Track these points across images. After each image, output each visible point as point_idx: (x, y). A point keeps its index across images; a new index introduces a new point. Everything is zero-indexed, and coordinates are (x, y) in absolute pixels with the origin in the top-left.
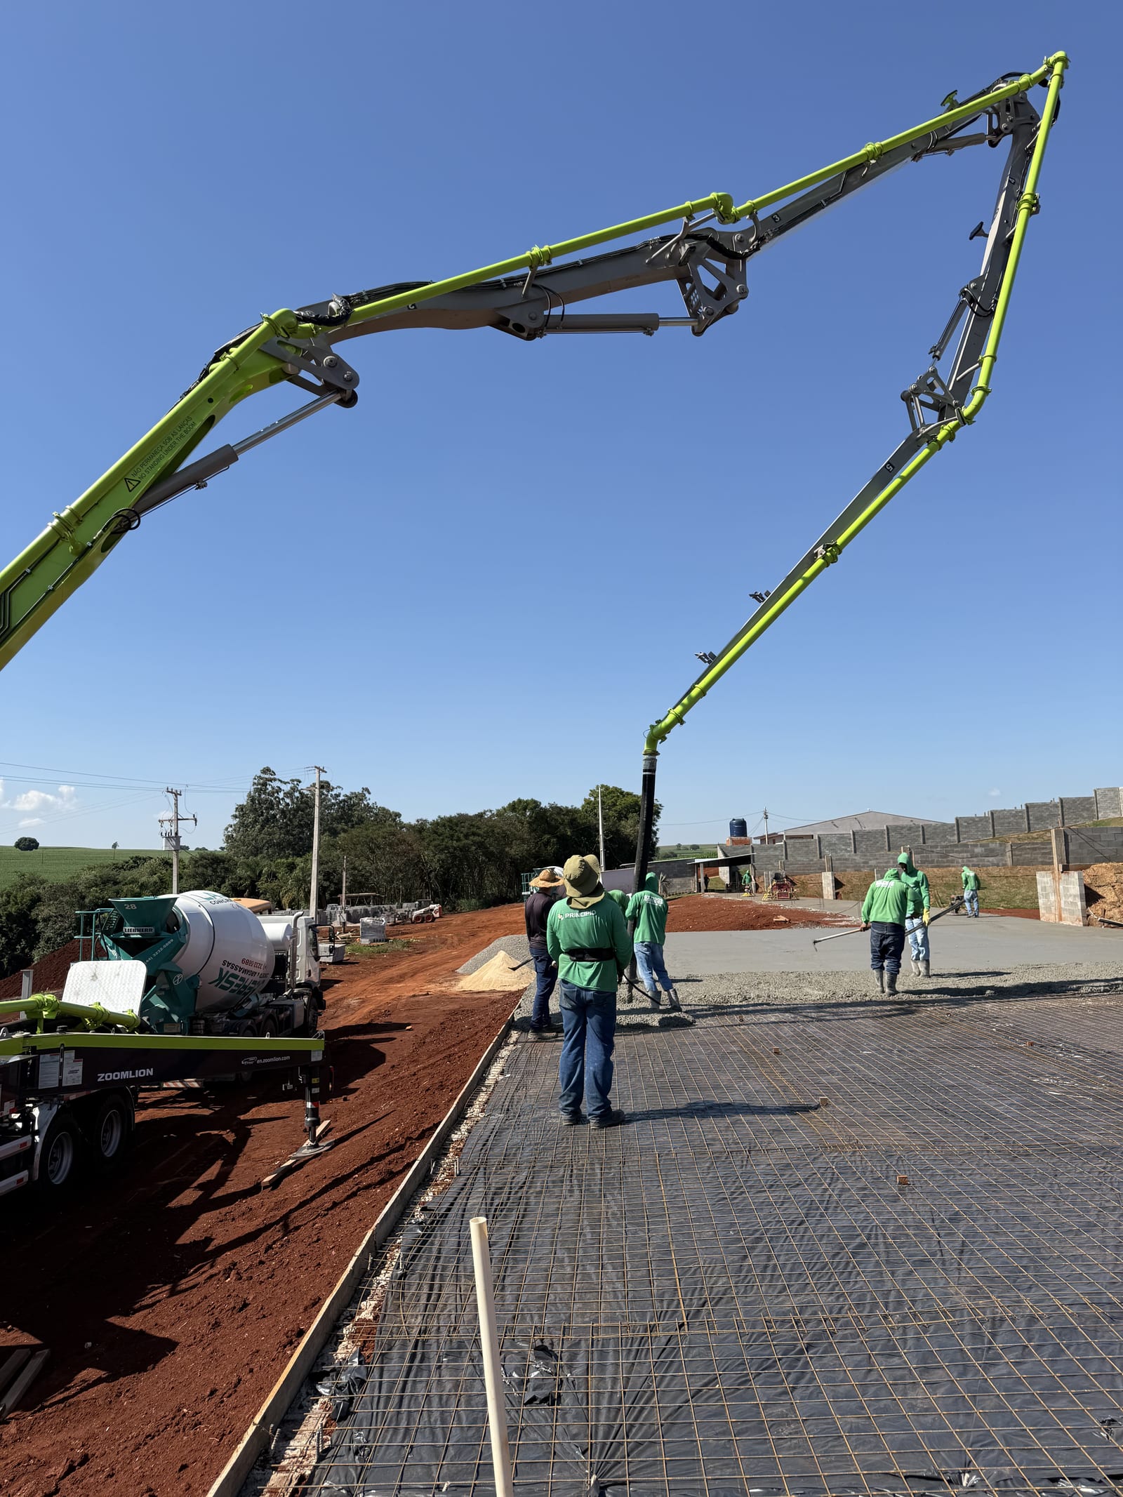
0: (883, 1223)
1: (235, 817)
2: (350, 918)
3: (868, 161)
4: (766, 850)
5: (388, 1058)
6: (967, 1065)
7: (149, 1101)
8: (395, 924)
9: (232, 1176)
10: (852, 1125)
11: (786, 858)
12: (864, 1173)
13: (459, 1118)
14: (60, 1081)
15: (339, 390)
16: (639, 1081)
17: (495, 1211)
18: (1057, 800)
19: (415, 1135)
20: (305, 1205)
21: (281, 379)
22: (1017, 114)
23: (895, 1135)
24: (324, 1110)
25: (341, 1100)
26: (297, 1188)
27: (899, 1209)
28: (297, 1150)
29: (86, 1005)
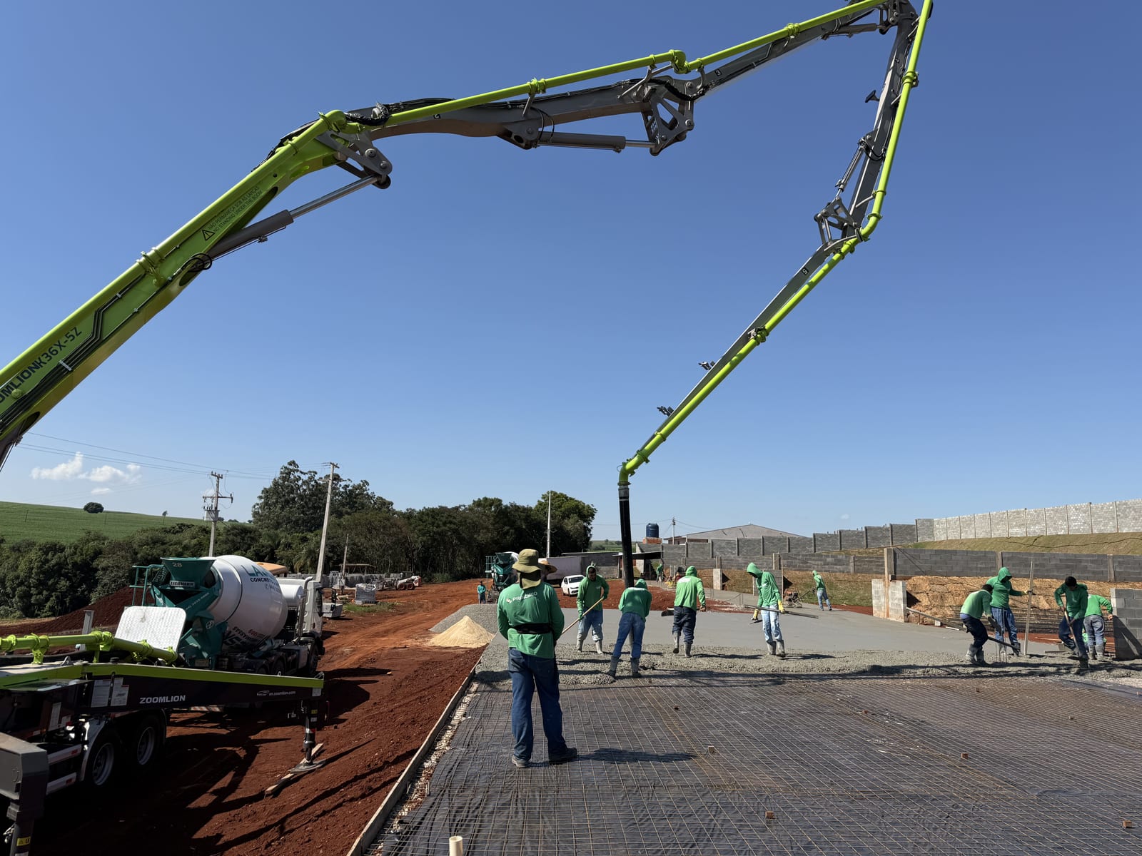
0: (754, 848)
1: (260, 498)
2: (349, 583)
3: (789, 36)
4: (672, 549)
5: (371, 697)
6: (818, 726)
7: (178, 721)
8: (383, 589)
9: (241, 785)
10: (732, 769)
11: (687, 556)
12: (741, 808)
13: (430, 749)
14: (109, 702)
15: (376, 175)
16: (571, 726)
17: (457, 826)
18: (888, 526)
19: (391, 760)
20: (299, 812)
21: (332, 164)
22: (901, 12)
23: (763, 778)
24: (319, 735)
25: (332, 727)
26: (293, 797)
27: (766, 838)
28: (295, 766)
29: (135, 641)
